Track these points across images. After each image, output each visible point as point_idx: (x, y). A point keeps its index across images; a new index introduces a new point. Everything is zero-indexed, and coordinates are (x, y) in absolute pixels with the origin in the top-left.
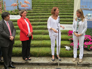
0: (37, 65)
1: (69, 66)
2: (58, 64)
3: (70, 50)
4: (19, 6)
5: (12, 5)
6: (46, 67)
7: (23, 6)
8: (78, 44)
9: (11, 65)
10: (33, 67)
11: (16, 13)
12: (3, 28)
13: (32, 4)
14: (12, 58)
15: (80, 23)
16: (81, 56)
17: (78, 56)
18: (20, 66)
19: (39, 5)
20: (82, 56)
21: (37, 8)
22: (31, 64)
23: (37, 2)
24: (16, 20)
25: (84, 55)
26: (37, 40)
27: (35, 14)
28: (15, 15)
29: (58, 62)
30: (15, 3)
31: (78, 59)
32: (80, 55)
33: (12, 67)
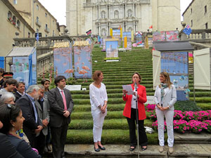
2: (137, 156)
3: (153, 133)
4: (75, 73)
5: (66, 71)
7: (81, 73)
8: (165, 124)
11: (71, 82)
12: (56, 97)
15: (166, 90)
16: (171, 141)
17: (166, 143)
20: (173, 141)
25: (175, 140)
28: (70, 84)
29: (136, 151)
30: (70, 69)
31: (166, 147)
32: (168, 141)
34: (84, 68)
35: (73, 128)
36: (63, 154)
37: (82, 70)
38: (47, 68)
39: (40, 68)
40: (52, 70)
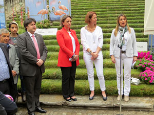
0: (83, 109)
1: (139, 111)
2: (119, 108)
3: (140, 84)
4: (50, 14)
5: (39, 12)
6: (98, 113)
7: (57, 14)
9: (40, 109)
10: (76, 111)
11: (46, 26)
12: (26, 44)
13: (72, 12)
14: (40, 96)
18: (55, 110)
19: (83, 12)
21: (80, 18)
22: (72, 106)
23: (80, 8)
24: (45, 36)
26: (82, 68)
27: (77, 26)
28: (44, 28)
29: (119, 104)
30: (45, 10)
33: (40, 112)
34: (61, 8)
35: (48, 78)
36: (38, 104)
37: (58, 11)
38: (17, 8)
39: (10, 9)
40: (23, 11)
